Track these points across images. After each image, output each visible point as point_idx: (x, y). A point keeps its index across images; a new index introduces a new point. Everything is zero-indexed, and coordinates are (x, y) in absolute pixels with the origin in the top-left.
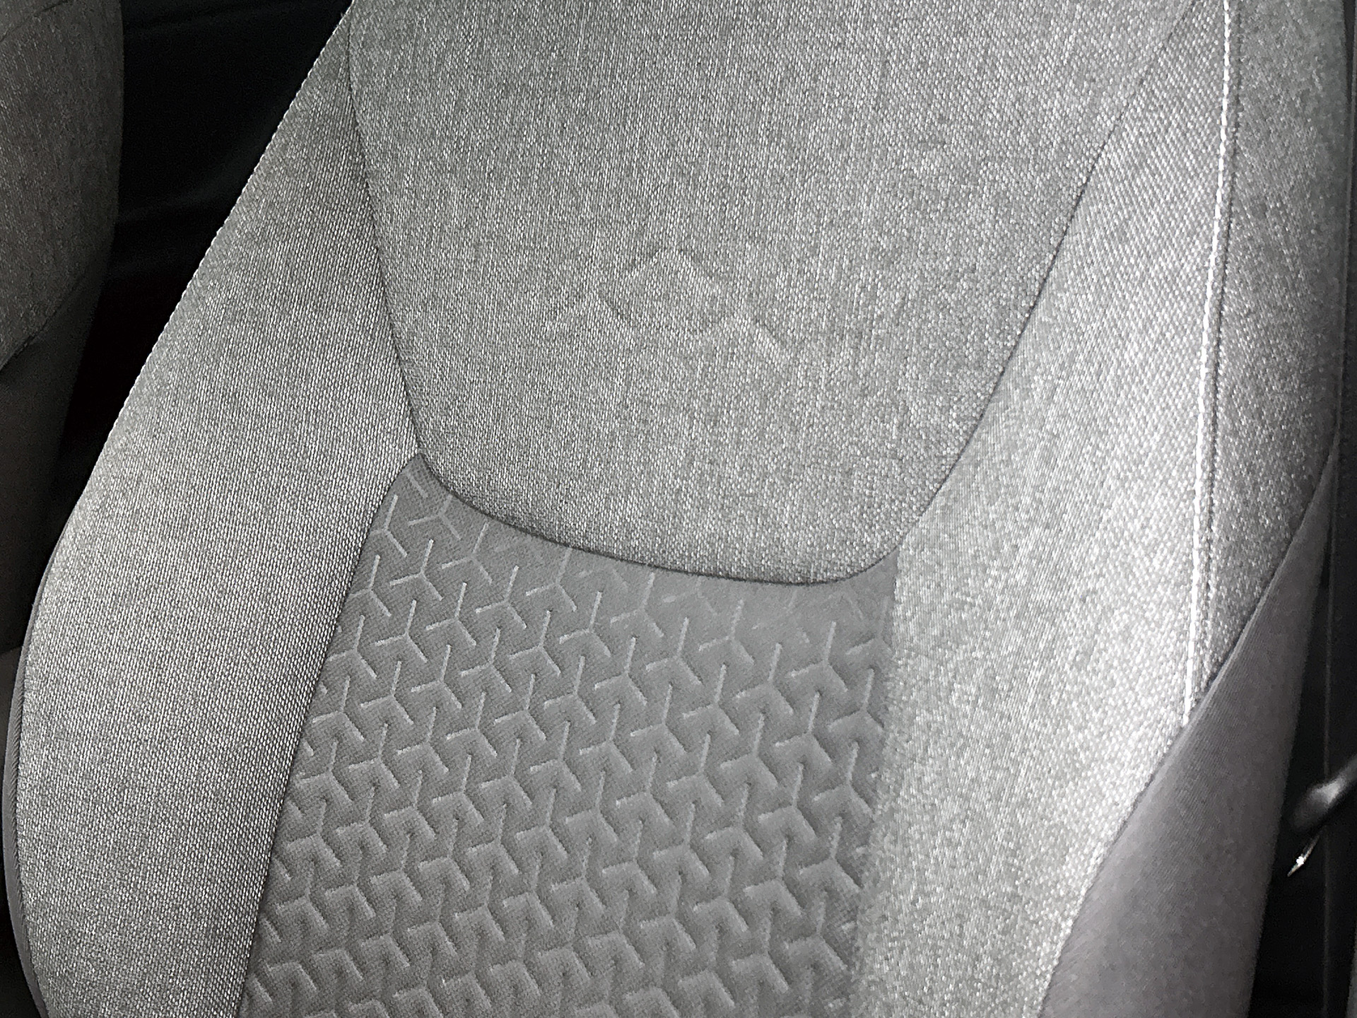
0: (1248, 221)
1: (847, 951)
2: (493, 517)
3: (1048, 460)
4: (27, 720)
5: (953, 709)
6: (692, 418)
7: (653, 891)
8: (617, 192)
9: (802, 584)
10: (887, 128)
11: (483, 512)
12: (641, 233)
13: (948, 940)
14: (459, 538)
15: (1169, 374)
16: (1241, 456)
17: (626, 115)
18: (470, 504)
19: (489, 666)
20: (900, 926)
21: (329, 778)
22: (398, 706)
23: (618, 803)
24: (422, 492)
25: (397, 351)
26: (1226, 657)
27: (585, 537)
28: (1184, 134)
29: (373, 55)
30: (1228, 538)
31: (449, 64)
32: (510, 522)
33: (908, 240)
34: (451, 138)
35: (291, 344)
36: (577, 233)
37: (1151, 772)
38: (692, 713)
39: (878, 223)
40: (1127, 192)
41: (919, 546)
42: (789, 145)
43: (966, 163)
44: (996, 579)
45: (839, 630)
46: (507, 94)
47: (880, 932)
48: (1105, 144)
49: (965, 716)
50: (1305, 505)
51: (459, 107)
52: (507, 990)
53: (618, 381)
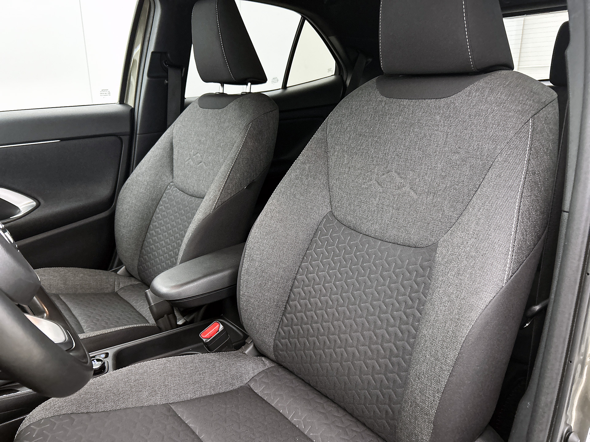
0: (531, 175)
1: (416, 329)
2: (345, 226)
3: (477, 224)
4: (246, 256)
5: (448, 277)
6: (393, 208)
7: (373, 310)
8: (382, 158)
9: (415, 247)
10: (446, 149)
11: (343, 225)
12: (386, 167)
13: (442, 327)
14: (338, 229)
15: (508, 207)
16: (524, 228)
17: (386, 142)
18: (341, 222)
19: (341, 257)
20: (430, 323)
21: (304, 277)
22: (321, 263)
23: (367, 290)
24: (331, 219)
25: (329, 189)
26: (515, 272)
27: (366, 232)
28: (517, 155)
29: (332, 127)
30: (518, 246)
31: (348, 130)
32: (349, 227)
33: (449, 173)
34: (346, 145)
35: (307, 185)
36: (372, 167)
37: (495, 295)
38: (386, 273)
39: (442, 169)
40: (502, 167)
41: (444, 241)
42: (423, 151)
43: (464, 158)
44: (462, 249)
45: (422, 259)
46: (360, 136)
47: (425, 324)
48: (498, 156)
49: (451, 279)
50: (538, 241)
51: (349, 138)
52: (337, 327)
53: (377, 199)
